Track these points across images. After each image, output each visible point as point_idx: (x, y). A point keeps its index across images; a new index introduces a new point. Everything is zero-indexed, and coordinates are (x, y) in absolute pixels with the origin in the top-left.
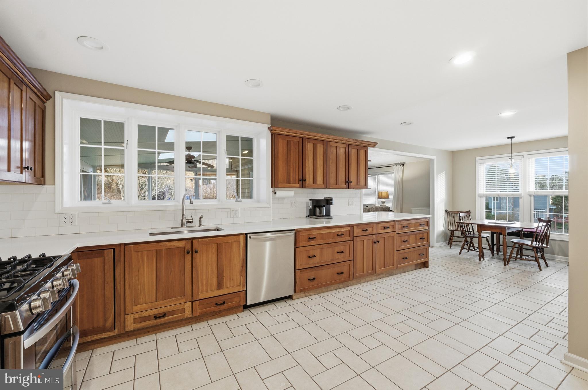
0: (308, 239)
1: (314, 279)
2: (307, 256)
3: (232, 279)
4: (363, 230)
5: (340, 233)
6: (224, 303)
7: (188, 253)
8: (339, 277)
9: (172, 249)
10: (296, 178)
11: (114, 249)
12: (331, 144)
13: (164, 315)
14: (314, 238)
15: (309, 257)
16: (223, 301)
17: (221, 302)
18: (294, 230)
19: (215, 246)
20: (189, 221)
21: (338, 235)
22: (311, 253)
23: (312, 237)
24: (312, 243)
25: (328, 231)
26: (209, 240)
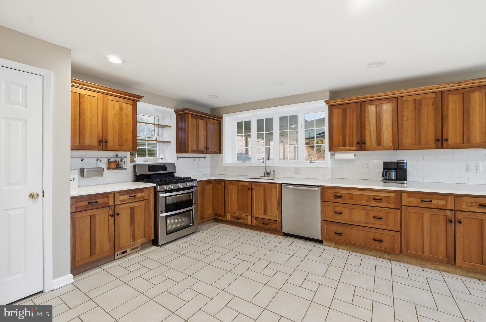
0: (334, 196)
1: (341, 234)
2: (333, 211)
3: (272, 211)
4: (422, 201)
5: (378, 198)
6: (267, 224)
7: (249, 189)
8: (376, 244)
9: (244, 186)
10: (353, 141)
11: (224, 182)
12: (405, 99)
13: (240, 219)
14: (341, 196)
15: (335, 212)
16: (267, 223)
17: (266, 223)
18: (320, 186)
19: (262, 188)
20: (268, 173)
21: (374, 199)
22: (338, 209)
23: (339, 195)
24: (337, 200)
25: (359, 193)
26: (259, 184)
